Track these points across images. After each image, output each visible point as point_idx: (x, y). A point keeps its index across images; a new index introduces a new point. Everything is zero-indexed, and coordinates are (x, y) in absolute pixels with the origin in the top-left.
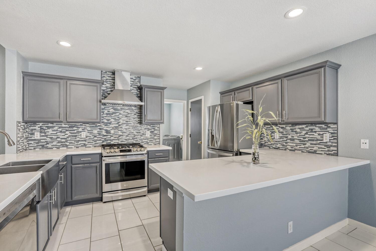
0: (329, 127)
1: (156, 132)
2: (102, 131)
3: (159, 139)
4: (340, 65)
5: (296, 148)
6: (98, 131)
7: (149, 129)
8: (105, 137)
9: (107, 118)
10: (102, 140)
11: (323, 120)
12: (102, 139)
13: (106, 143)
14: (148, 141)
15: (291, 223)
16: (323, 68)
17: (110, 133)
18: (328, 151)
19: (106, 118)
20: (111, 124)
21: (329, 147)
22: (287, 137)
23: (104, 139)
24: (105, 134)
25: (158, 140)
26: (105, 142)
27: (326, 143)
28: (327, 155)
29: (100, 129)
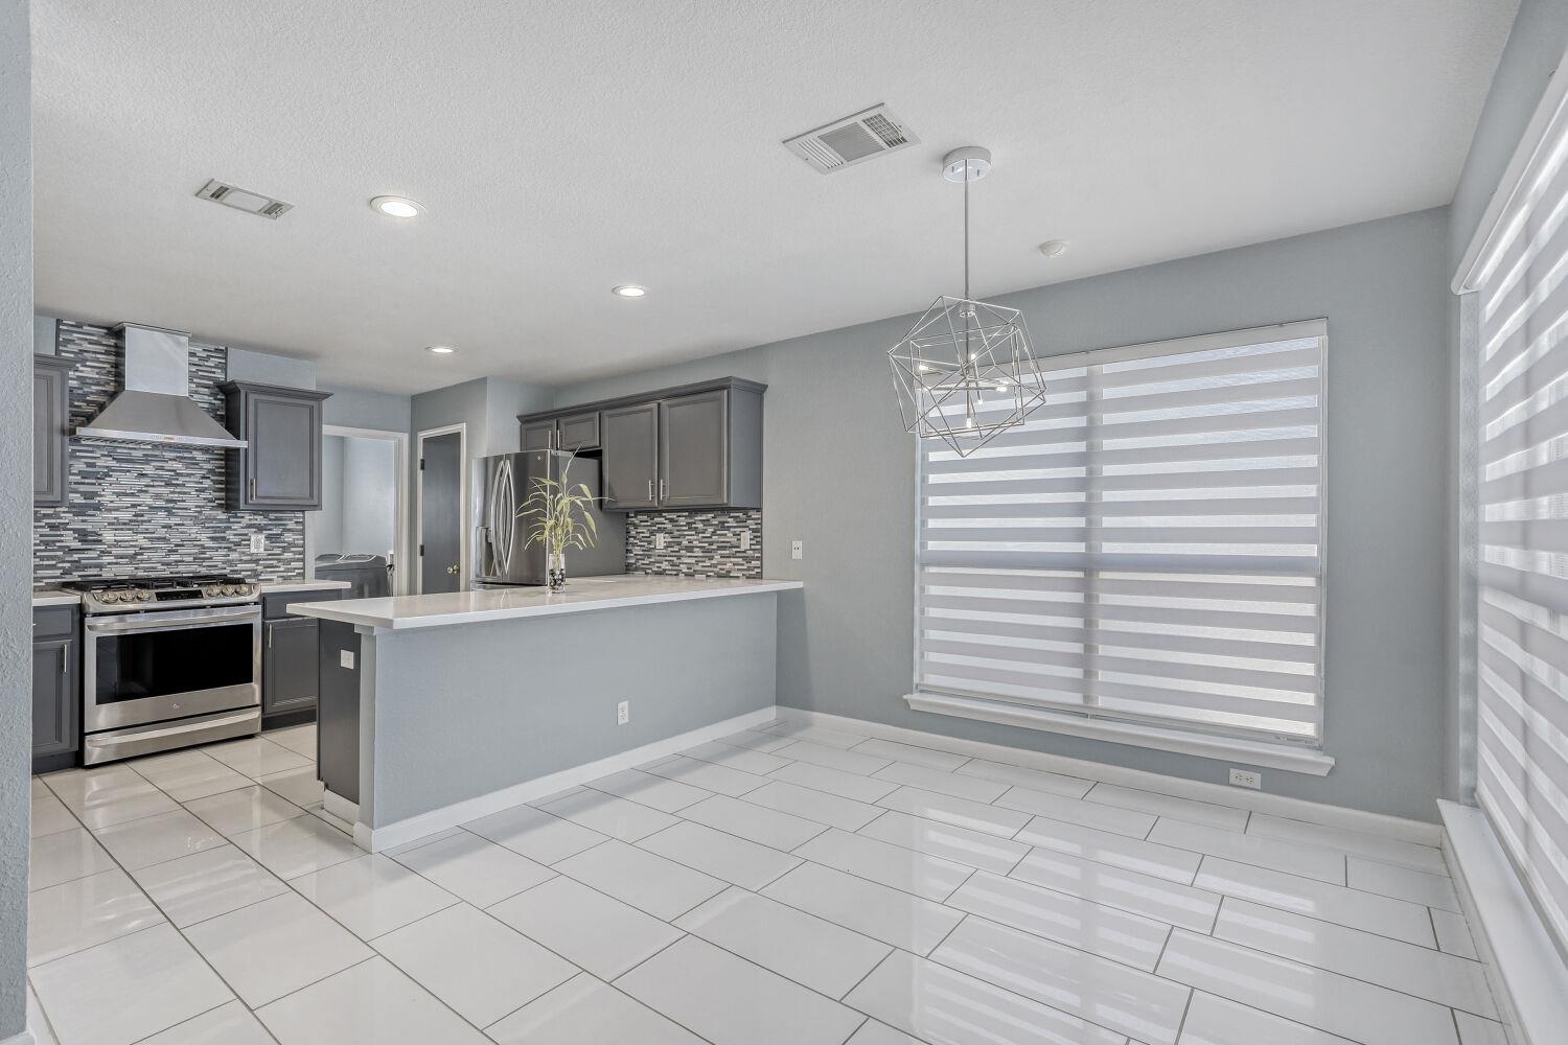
0: (749, 518)
1: (289, 537)
2: (62, 536)
3: (303, 560)
4: (766, 387)
5: (698, 568)
6: (41, 536)
7: (260, 529)
8: (76, 557)
9: (82, 488)
10: (60, 565)
11: (725, 501)
12: (64, 562)
13: (80, 576)
14: (260, 568)
15: (624, 705)
16: (726, 392)
17: (101, 541)
18: (749, 569)
19: (81, 490)
20: (100, 510)
21: (748, 559)
22: (679, 544)
23: (68, 562)
24: (78, 545)
25: (300, 564)
26: (74, 573)
27: (745, 552)
28: (747, 578)
29: (52, 527)
